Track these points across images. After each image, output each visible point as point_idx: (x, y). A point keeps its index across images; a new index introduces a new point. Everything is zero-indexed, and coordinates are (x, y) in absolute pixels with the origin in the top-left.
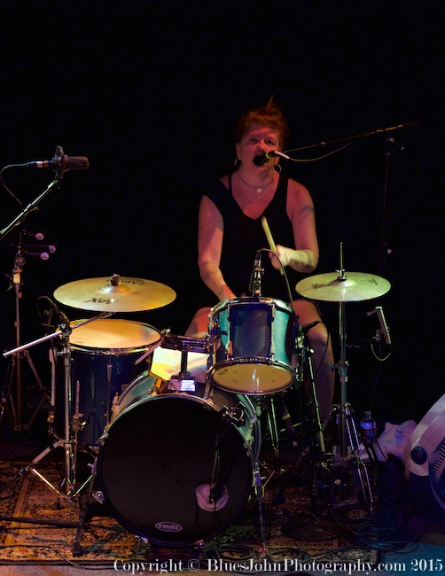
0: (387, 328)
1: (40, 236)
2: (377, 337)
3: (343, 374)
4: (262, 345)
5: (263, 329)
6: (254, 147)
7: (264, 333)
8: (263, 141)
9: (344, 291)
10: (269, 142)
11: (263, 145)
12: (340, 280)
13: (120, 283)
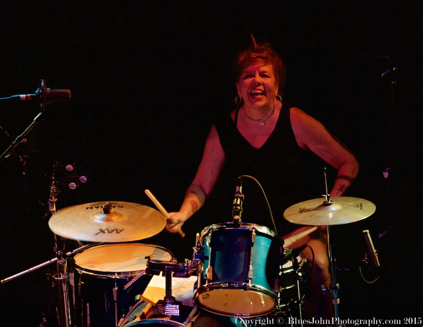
0: (375, 251)
1: (70, 167)
2: (365, 260)
3: (335, 296)
4: (241, 270)
5: (243, 254)
6: (249, 80)
7: (243, 258)
8: (257, 75)
9: (331, 215)
10: (263, 75)
11: (258, 79)
12: (326, 205)
13: (112, 210)
